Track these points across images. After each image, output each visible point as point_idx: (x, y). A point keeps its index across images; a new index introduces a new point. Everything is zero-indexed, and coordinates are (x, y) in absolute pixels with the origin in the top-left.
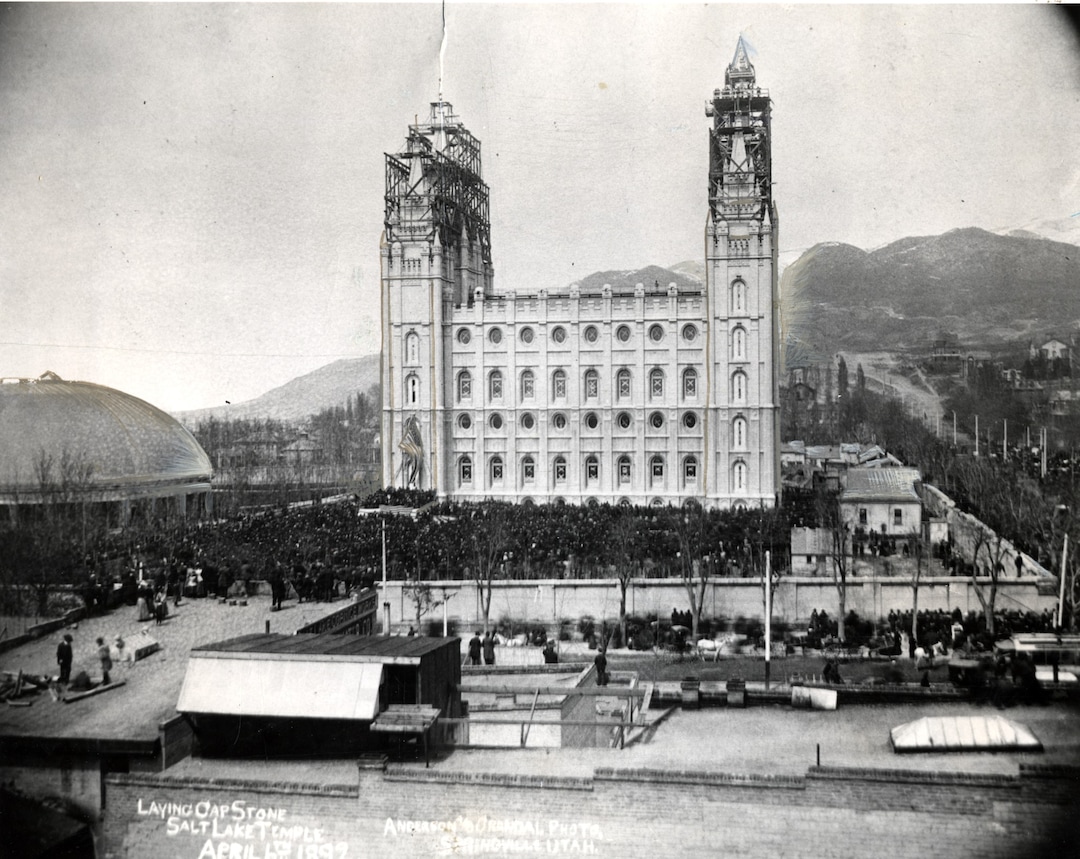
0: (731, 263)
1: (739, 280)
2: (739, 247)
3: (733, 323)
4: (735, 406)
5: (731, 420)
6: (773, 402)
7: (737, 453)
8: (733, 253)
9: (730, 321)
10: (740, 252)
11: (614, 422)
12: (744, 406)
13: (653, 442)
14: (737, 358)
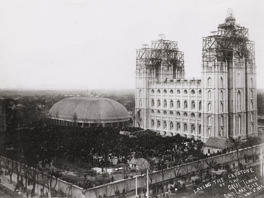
0: (208, 73)
1: (209, 78)
2: (210, 69)
3: (208, 90)
4: (209, 113)
5: (207, 117)
6: (218, 113)
7: (209, 126)
8: (208, 71)
9: (207, 89)
10: (210, 70)
11: (183, 114)
12: (211, 113)
13: (192, 121)
14: (210, 100)
